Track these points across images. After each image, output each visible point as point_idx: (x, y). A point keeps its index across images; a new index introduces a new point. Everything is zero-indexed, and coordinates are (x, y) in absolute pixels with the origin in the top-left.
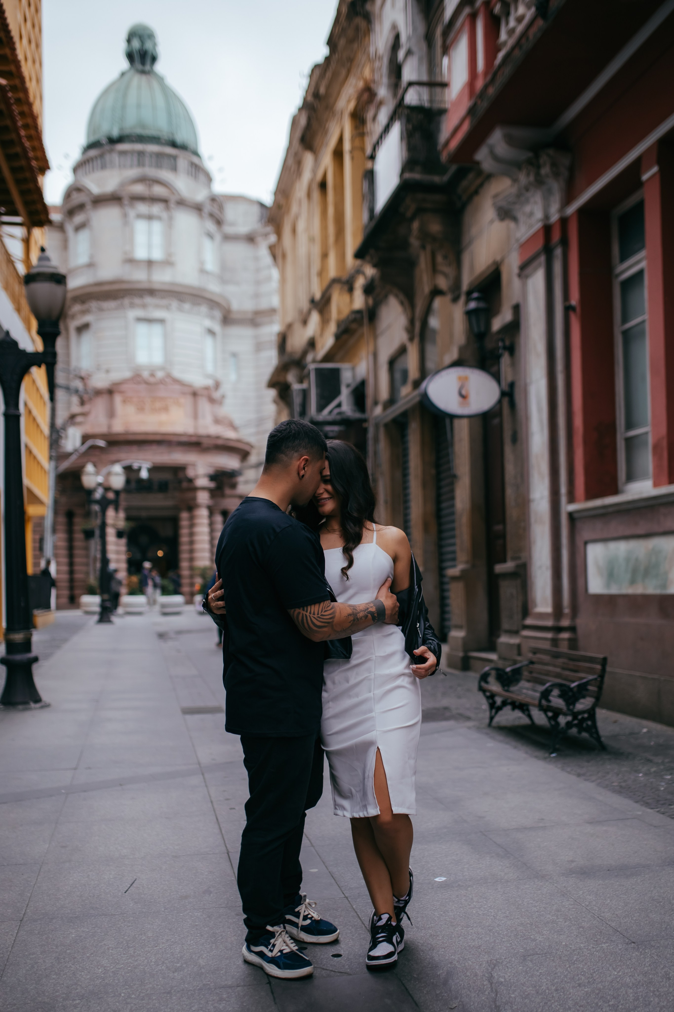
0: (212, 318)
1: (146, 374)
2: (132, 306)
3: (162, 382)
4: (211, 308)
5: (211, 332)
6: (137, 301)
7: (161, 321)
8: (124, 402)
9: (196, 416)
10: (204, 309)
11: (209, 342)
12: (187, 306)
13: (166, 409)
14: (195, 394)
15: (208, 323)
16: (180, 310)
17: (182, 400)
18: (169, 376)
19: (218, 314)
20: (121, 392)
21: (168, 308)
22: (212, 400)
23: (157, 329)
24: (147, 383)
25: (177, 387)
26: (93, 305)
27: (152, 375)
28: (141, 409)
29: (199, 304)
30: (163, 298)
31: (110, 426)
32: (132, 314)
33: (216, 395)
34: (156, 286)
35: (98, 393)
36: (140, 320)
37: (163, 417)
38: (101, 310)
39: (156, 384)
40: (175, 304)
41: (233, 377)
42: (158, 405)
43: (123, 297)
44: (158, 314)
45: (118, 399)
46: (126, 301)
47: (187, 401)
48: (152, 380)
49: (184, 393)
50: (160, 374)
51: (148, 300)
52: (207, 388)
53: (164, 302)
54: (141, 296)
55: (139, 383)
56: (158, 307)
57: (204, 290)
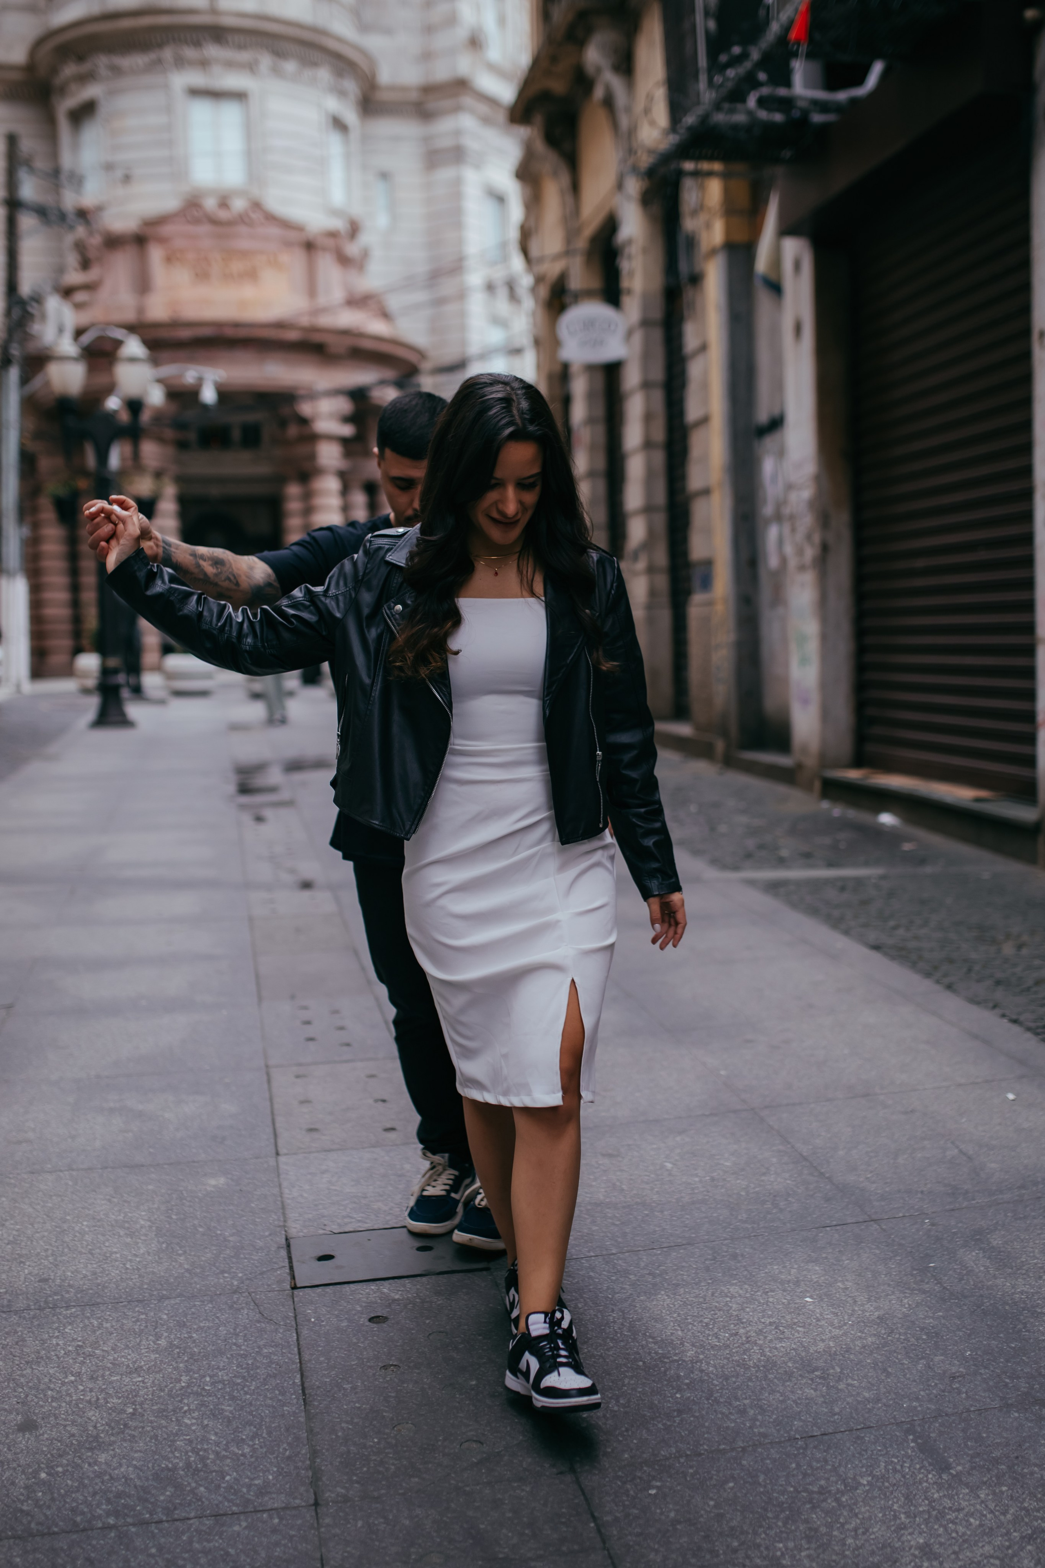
0: (342, 94)
1: (210, 204)
2: (180, 63)
3: (242, 219)
4: (339, 73)
5: (339, 124)
6: (189, 52)
7: (240, 96)
8: (169, 260)
9: (312, 290)
10: (324, 74)
11: (335, 144)
12: (290, 66)
13: (252, 275)
14: (310, 246)
15: (333, 104)
16: (276, 72)
17: (285, 258)
18: (257, 205)
19: (351, 86)
20: (162, 240)
21: (251, 68)
22: (344, 260)
23: (231, 113)
24: (214, 221)
25: (274, 231)
26: (102, 61)
27: (224, 204)
28: (202, 276)
29: (315, 64)
30: (241, 47)
31: (141, 310)
32: (181, 80)
33: (352, 249)
34: (228, 21)
35: (113, 242)
36: (195, 92)
37: (247, 291)
38: (117, 71)
39: (230, 223)
40: (266, 61)
41: (382, 220)
42: (237, 266)
43: (160, 46)
44: (232, 81)
45: (156, 254)
46: (167, 53)
47: (295, 260)
48: (223, 215)
49: (288, 244)
50: (239, 205)
51: (212, 51)
52: (333, 234)
53: (244, 56)
54: (197, 44)
55: (197, 221)
56: (230, 65)
57: (323, 32)
